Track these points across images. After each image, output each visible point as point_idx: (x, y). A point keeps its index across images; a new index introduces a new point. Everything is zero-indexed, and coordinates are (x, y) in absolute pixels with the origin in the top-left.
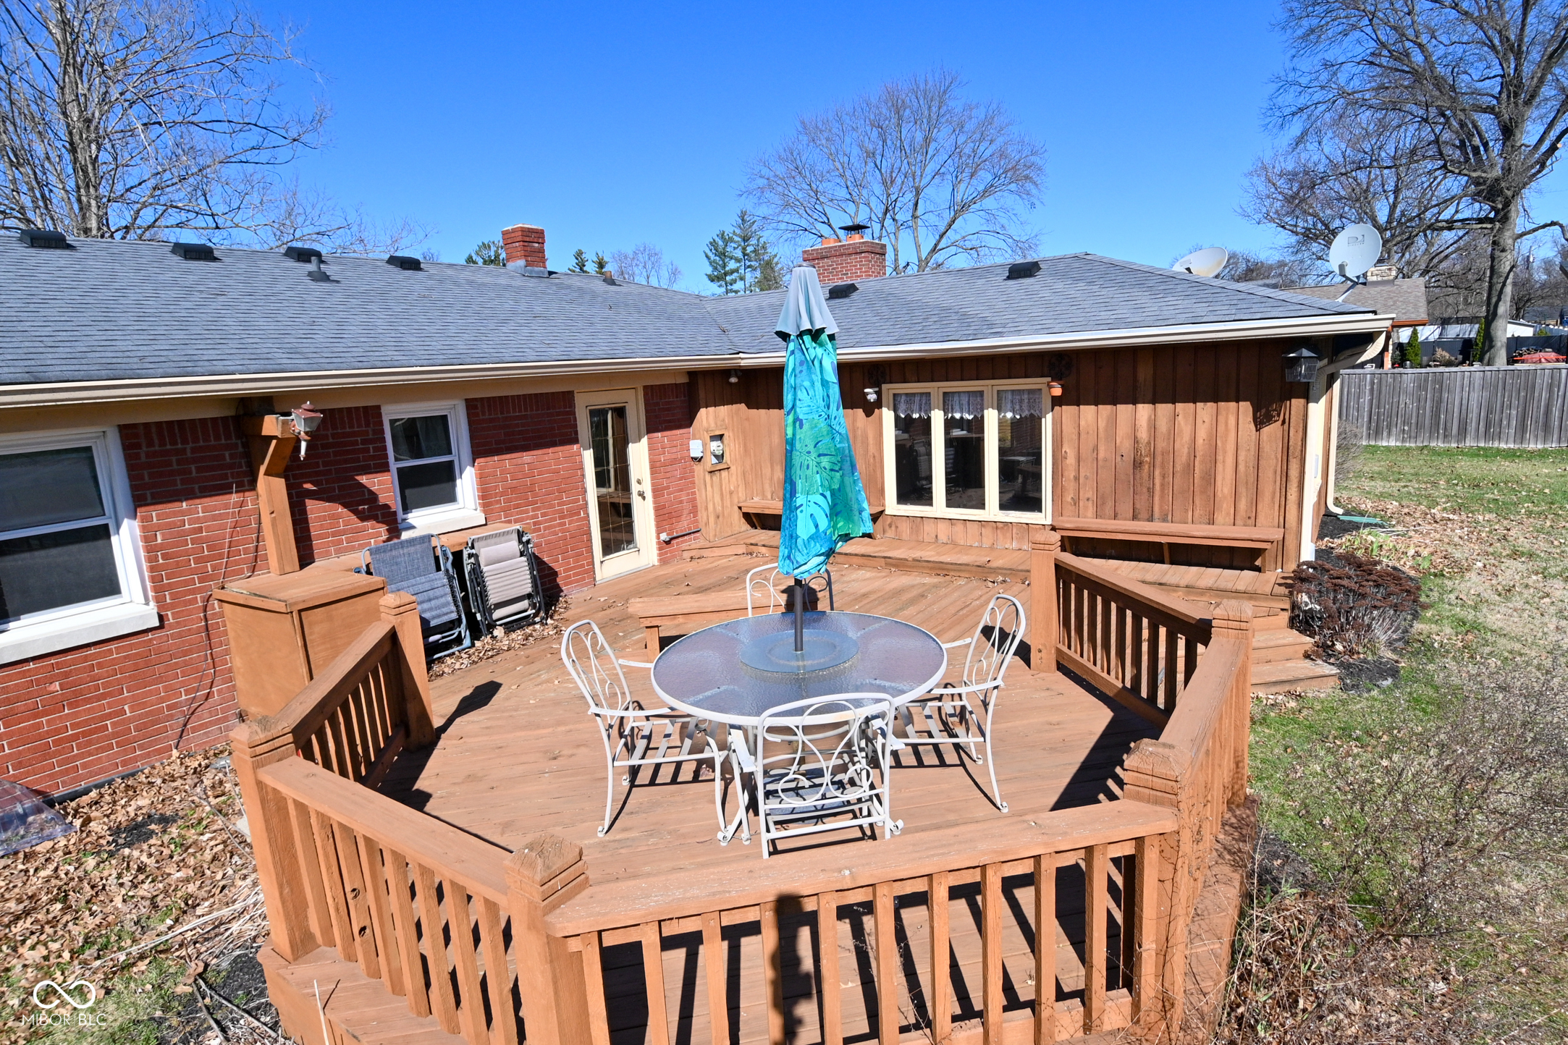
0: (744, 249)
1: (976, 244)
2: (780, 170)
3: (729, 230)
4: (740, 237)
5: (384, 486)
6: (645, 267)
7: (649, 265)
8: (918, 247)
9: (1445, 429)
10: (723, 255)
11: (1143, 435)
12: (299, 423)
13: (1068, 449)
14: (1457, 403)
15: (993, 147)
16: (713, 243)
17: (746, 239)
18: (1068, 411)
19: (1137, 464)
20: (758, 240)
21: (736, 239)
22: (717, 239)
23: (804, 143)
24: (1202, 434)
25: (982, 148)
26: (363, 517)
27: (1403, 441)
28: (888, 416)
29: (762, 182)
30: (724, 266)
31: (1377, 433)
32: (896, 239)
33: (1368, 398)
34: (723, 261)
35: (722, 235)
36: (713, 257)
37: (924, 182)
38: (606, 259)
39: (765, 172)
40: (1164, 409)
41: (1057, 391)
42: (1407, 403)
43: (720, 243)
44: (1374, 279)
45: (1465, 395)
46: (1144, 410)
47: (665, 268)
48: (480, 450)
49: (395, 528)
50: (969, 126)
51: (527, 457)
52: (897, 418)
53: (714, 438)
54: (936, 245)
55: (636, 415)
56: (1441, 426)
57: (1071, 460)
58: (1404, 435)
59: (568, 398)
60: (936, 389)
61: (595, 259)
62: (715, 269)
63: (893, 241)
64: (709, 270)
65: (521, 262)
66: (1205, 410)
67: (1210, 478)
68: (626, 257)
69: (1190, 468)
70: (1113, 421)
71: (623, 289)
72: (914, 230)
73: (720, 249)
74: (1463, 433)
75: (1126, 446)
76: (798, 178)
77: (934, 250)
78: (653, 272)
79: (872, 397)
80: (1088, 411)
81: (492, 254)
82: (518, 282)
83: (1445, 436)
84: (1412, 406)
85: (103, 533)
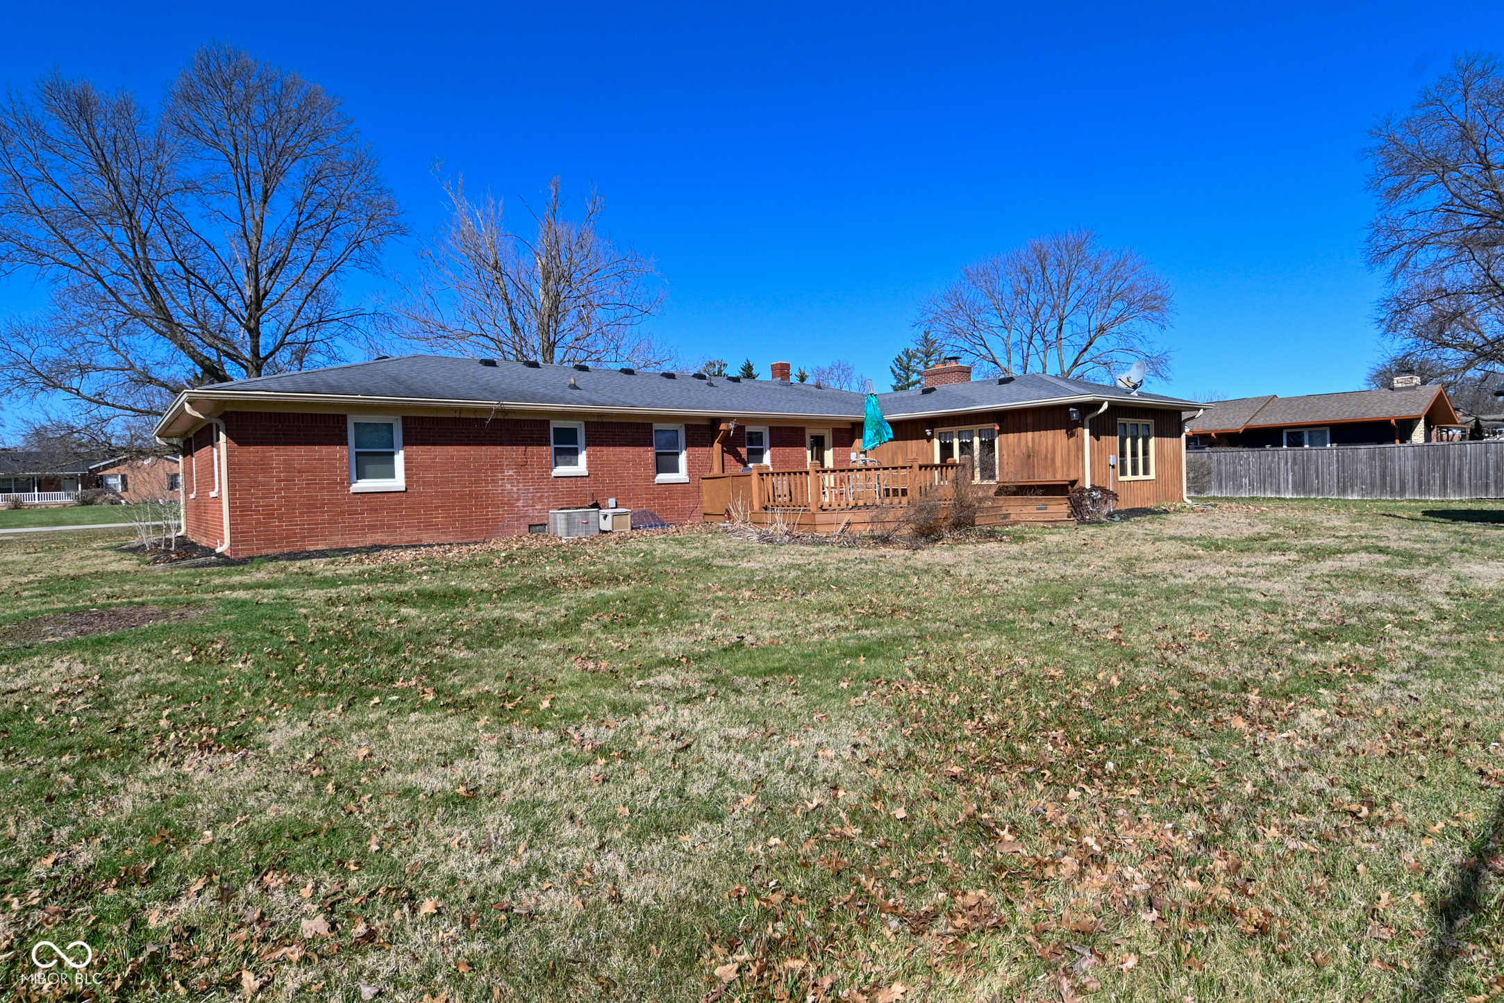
0: (926, 364)
1: (1108, 360)
2: (947, 306)
3: (912, 347)
4: (922, 353)
5: (743, 451)
6: (839, 380)
7: (842, 378)
8: (1061, 362)
9: (1391, 488)
10: (907, 369)
11: (1030, 444)
12: (732, 426)
13: (1005, 452)
14: (1397, 468)
15: (1126, 285)
16: (899, 360)
17: (928, 355)
18: (1003, 436)
19: (1029, 456)
20: (940, 355)
21: (919, 355)
22: (902, 356)
23: (966, 286)
24: (1050, 442)
25: (1116, 287)
26: (737, 461)
27: (1363, 496)
28: (936, 442)
29: (931, 316)
30: (908, 379)
31: (1343, 490)
32: (1045, 356)
33: (1335, 466)
34: (907, 374)
35: (907, 353)
36: (898, 371)
37: (1066, 313)
38: (807, 374)
39: (934, 308)
40: (1037, 433)
41: (997, 428)
42: (1362, 468)
43: (905, 359)
44: (1400, 385)
45: (1402, 463)
46: (1030, 434)
47: (855, 381)
48: (772, 445)
49: (745, 465)
50: (1105, 268)
51: (788, 450)
52: (941, 443)
53: (861, 453)
54: (1076, 361)
55: (828, 439)
56: (1388, 485)
57: (1005, 457)
58: (1363, 492)
59: (802, 430)
60: (955, 429)
61: (798, 374)
62: (899, 381)
63: (1042, 358)
64: (894, 382)
65: (779, 379)
66: (1050, 433)
67: (1053, 460)
68: (823, 372)
69: (1046, 456)
70: (1019, 439)
71: (825, 391)
72: (1059, 348)
73: (905, 364)
74: (1403, 491)
75: (1024, 449)
76: (961, 312)
77: (1075, 364)
78: (846, 384)
79: (929, 433)
80: (1011, 435)
81: (716, 370)
82: (779, 387)
83: (1391, 492)
84: (1367, 472)
85: (677, 454)
